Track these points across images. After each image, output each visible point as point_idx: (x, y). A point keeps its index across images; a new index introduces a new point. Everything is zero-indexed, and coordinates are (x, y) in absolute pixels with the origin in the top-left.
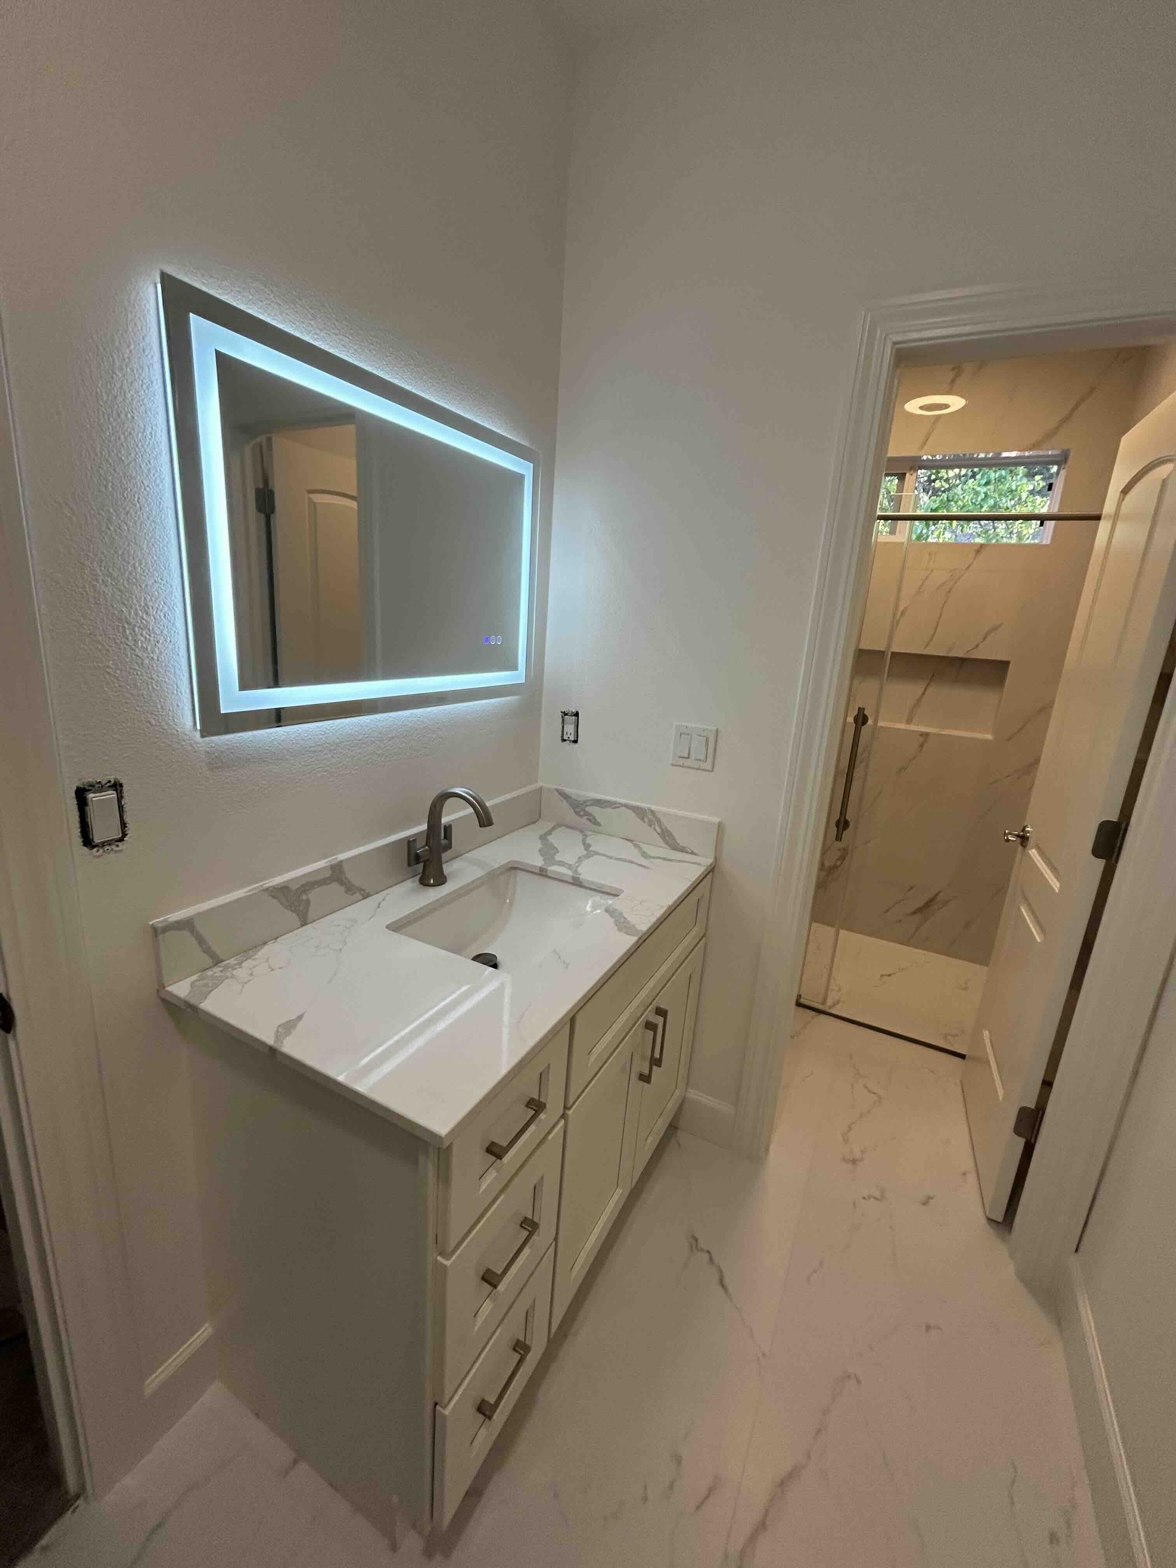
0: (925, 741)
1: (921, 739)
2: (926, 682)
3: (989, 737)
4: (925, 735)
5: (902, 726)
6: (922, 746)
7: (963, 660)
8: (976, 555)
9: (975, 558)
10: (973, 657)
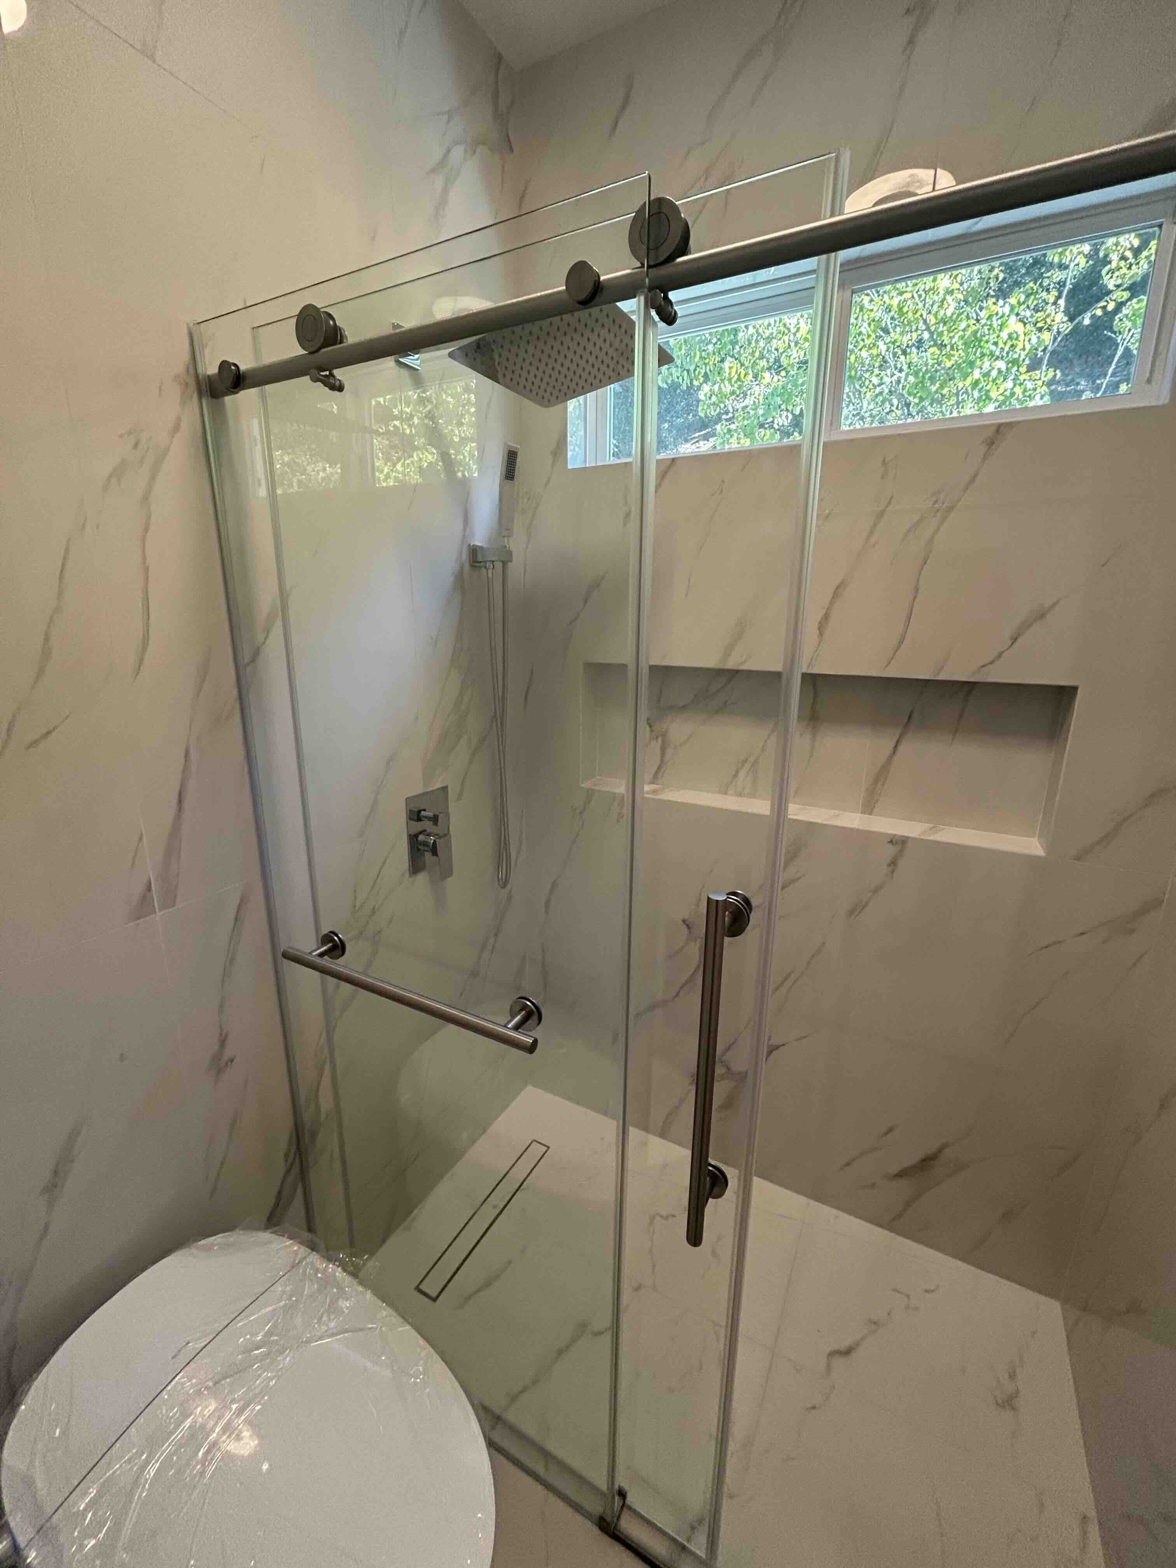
0: (901, 852)
1: (891, 850)
2: (898, 732)
3: (1034, 847)
4: (900, 843)
5: (853, 820)
6: (893, 863)
7: (968, 688)
8: (989, 449)
9: (985, 458)
10: (991, 679)
